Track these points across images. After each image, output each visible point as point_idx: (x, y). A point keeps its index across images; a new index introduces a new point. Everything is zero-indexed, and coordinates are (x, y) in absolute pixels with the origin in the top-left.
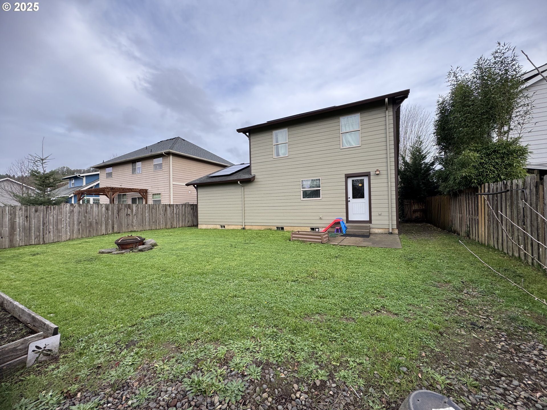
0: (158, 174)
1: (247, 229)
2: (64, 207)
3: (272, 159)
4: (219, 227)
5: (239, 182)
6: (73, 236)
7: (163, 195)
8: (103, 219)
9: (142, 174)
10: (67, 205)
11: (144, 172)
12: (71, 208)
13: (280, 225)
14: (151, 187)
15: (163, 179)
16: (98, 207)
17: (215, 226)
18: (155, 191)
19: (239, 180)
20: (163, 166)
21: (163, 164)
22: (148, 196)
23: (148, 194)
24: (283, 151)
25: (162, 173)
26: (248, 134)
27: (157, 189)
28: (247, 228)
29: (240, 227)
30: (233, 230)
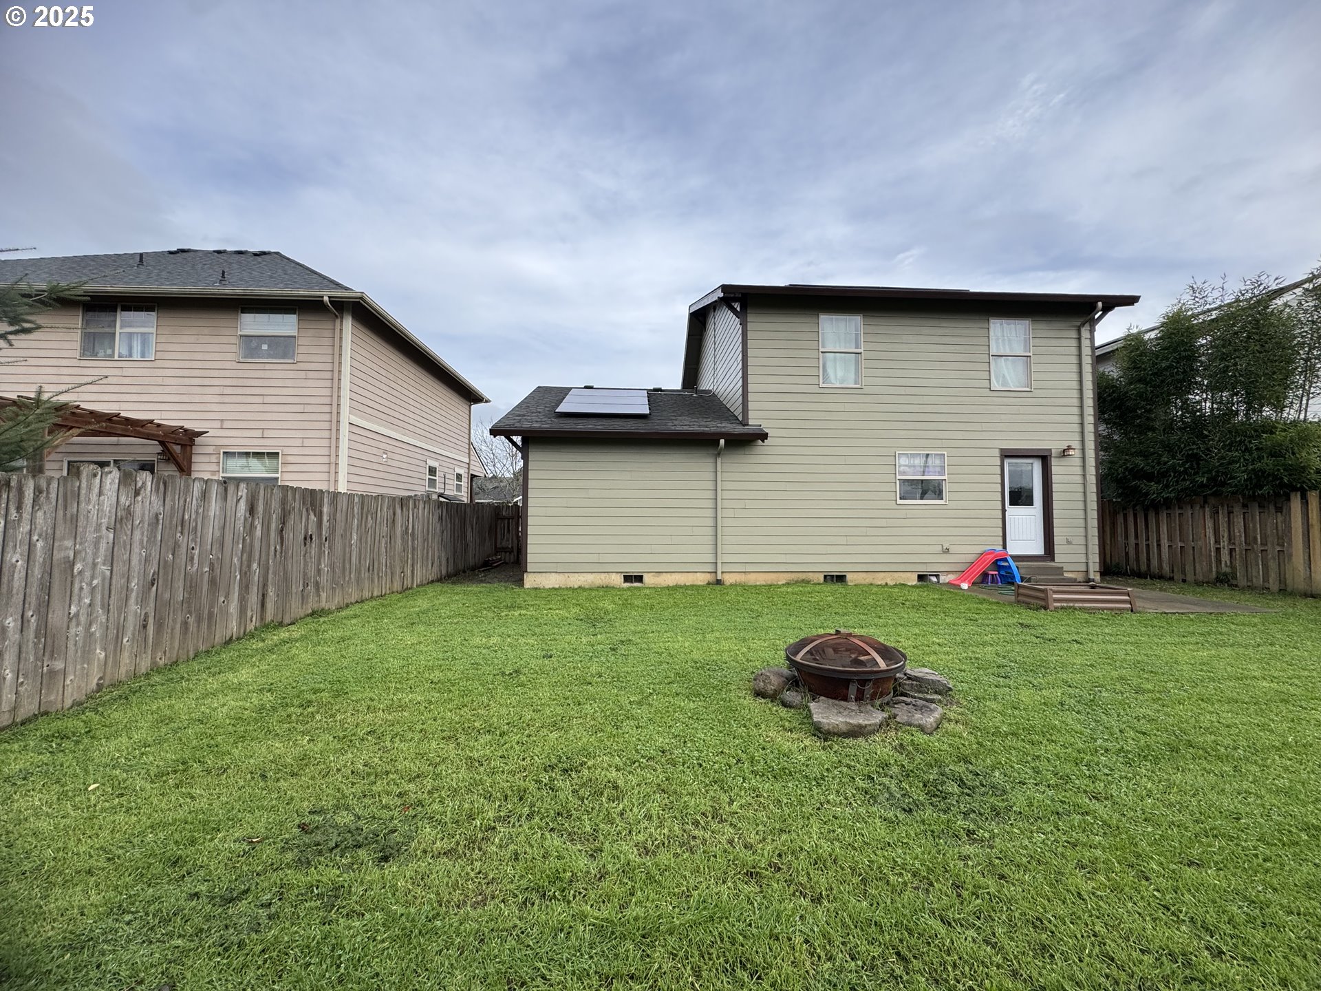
0: (268, 374)
1: (727, 583)
2: (90, 489)
3: (816, 389)
4: (617, 580)
5: (722, 442)
6: (117, 663)
7: (290, 459)
8: (235, 560)
9: (158, 364)
10: (108, 479)
11: (167, 355)
12: (123, 499)
13: (835, 570)
14: (218, 424)
15: (297, 400)
16: (225, 499)
17: (603, 576)
18: (247, 442)
19: (722, 435)
20: (301, 349)
21: (301, 341)
22: (195, 458)
23: (195, 450)
24: (840, 374)
25: (291, 374)
26: (737, 306)
27: (259, 433)
28: (729, 579)
29: (702, 579)
30: (676, 588)
